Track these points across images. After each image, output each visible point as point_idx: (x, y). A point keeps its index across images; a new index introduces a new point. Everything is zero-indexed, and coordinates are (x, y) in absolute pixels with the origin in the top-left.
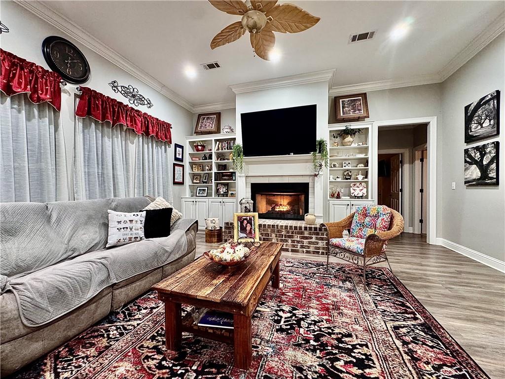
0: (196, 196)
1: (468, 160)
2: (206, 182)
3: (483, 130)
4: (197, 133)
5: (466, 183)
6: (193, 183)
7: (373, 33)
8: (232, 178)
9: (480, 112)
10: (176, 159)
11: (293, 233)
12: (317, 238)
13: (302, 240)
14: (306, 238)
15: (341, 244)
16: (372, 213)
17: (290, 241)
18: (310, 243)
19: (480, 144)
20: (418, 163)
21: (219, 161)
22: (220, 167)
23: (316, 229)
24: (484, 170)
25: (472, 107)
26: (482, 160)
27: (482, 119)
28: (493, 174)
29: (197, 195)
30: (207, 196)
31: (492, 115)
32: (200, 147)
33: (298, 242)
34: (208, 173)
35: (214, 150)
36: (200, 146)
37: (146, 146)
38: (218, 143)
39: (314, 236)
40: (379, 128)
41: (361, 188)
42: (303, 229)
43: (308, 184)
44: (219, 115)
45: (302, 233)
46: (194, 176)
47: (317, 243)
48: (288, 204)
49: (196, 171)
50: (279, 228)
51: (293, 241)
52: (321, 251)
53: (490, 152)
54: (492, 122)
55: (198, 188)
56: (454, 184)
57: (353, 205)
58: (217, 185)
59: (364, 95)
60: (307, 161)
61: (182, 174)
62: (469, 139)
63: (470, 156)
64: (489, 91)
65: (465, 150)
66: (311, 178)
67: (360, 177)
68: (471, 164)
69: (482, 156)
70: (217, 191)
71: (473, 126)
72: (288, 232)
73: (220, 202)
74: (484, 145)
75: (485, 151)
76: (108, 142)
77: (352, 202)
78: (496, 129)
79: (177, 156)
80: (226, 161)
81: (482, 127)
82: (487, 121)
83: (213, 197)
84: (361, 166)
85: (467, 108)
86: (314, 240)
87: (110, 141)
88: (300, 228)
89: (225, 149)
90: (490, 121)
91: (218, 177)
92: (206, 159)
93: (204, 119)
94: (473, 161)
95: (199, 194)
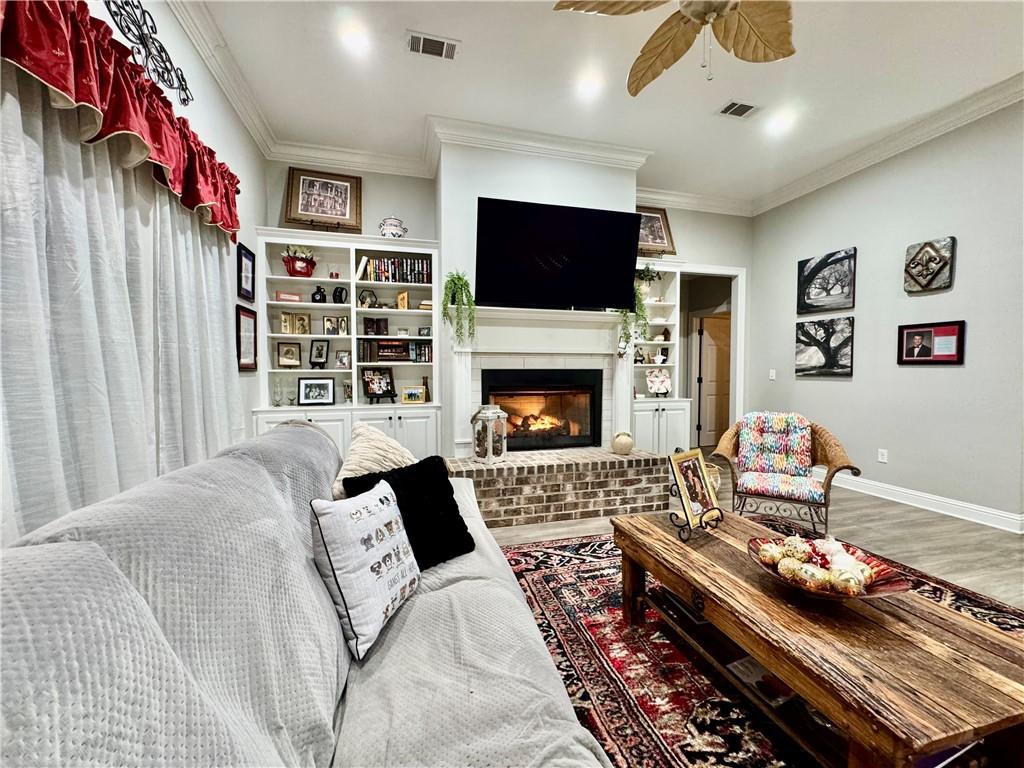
1: (802, 338)
2: (322, 366)
3: (829, 299)
5: (797, 371)
8: (408, 354)
9: (826, 272)
10: (241, 292)
11: (607, 476)
12: (649, 481)
13: (625, 488)
14: (630, 483)
16: (777, 428)
17: (601, 494)
18: (637, 491)
21: (365, 309)
23: (647, 462)
24: (832, 356)
25: (812, 264)
26: (827, 340)
27: (828, 283)
28: (845, 361)
29: (302, 400)
30: (334, 403)
31: (847, 280)
35: (353, 279)
36: (302, 259)
38: (364, 259)
40: (682, 275)
42: (626, 465)
45: (623, 474)
48: (545, 412)
50: (581, 468)
53: (842, 331)
54: (846, 289)
55: (303, 382)
56: (773, 374)
57: (663, 410)
59: (663, 211)
61: (252, 340)
62: (804, 308)
63: (807, 334)
64: (841, 246)
65: (798, 324)
66: (607, 360)
67: (659, 358)
68: (808, 344)
69: (829, 335)
71: (814, 291)
72: (598, 476)
73: (390, 418)
74: (832, 321)
75: (833, 329)
77: (662, 406)
78: (851, 300)
79: (244, 285)
80: (385, 309)
81: (828, 294)
82: (838, 287)
83: (357, 404)
84: (660, 339)
85: (802, 265)
86: (643, 485)
88: (621, 463)
90: (843, 287)
91: (368, 350)
92: (323, 300)
93: (312, 184)
94: (812, 341)
95: (307, 397)
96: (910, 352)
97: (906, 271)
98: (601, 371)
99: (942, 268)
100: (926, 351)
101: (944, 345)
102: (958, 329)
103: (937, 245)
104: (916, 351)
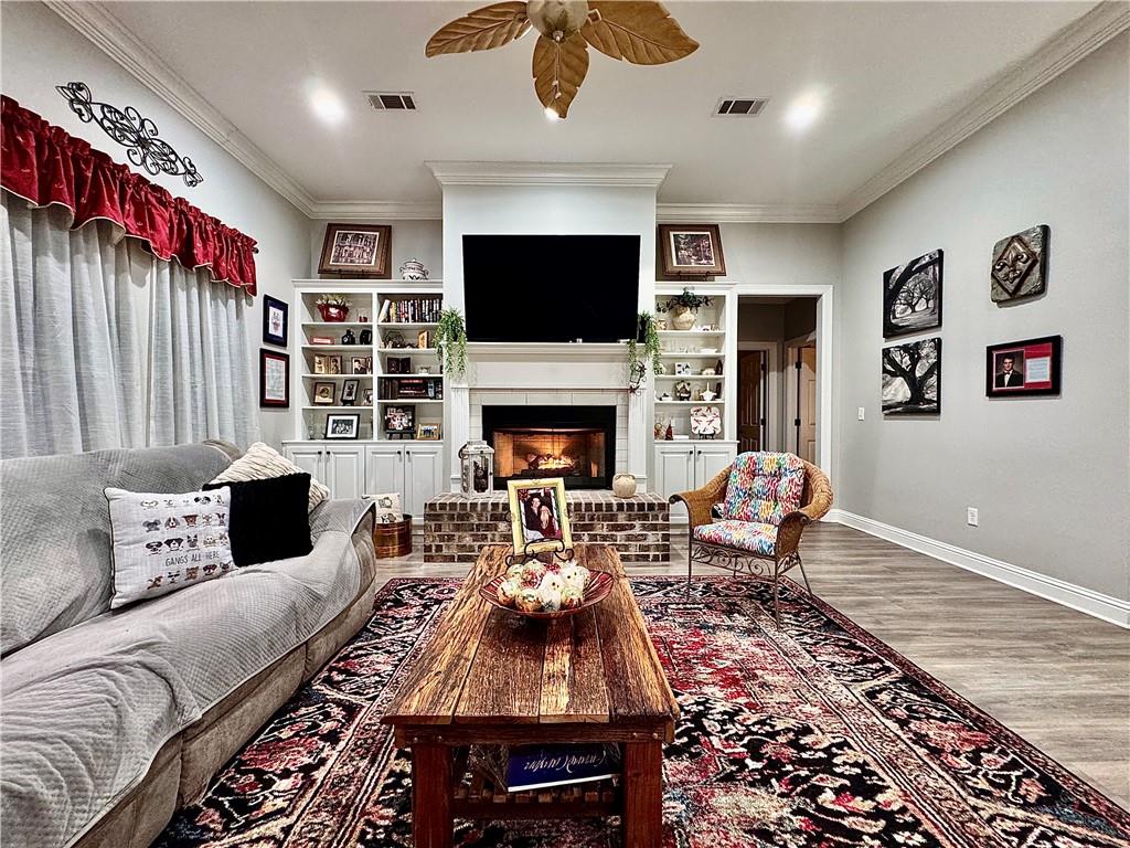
0: (326, 438)
1: (889, 367)
2: (351, 403)
3: (915, 316)
4: (326, 273)
5: (884, 408)
6: (314, 404)
7: (760, 104)
8: (427, 392)
9: (910, 284)
10: (268, 338)
11: (592, 519)
12: (644, 527)
13: (614, 533)
14: (622, 528)
15: (723, 536)
16: (767, 470)
17: (586, 538)
18: (629, 538)
19: (910, 340)
20: (792, 370)
21: (389, 349)
22: (392, 364)
23: (641, 506)
24: (917, 386)
25: (897, 275)
26: (913, 370)
27: (913, 297)
28: (931, 395)
29: (329, 435)
30: (356, 438)
31: (932, 291)
32: (333, 311)
33: (604, 538)
34: (358, 380)
35: (376, 321)
36: (333, 306)
37: (181, 295)
38: (387, 302)
39: (637, 523)
40: (740, 298)
41: (710, 418)
42: (615, 508)
43: (613, 409)
44: (386, 232)
45: (613, 517)
46: (315, 386)
47: (645, 537)
48: (566, 453)
49: (322, 372)
51: (593, 538)
52: (651, 554)
53: (927, 356)
54: (931, 302)
55: (331, 418)
56: (862, 411)
57: (700, 452)
58: (385, 409)
59: (714, 228)
60: (611, 358)
61: (283, 380)
62: (891, 331)
63: (892, 362)
64: (926, 250)
65: (884, 350)
66: (621, 395)
67: (708, 396)
68: (894, 375)
69: (914, 362)
70: (386, 425)
71: (899, 308)
72: (582, 518)
73: (399, 453)
74: (918, 343)
75: (918, 354)
76: (57, 274)
77: (699, 447)
78: (937, 316)
79: (272, 331)
80: (409, 349)
81: (914, 311)
82: (923, 301)
83: (375, 439)
84: (710, 373)
85: (888, 275)
86: (637, 531)
87: (63, 270)
88: (609, 506)
89: (407, 319)
90: (928, 301)
91: (388, 389)
92: (353, 343)
93: (345, 237)
94: (898, 371)
95: (334, 431)
96: (1000, 382)
97: (992, 275)
98: (615, 407)
99: (1031, 268)
100: (1018, 378)
101: (1037, 371)
102: (1052, 347)
103: (1026, 239)
104: (1007, 378)
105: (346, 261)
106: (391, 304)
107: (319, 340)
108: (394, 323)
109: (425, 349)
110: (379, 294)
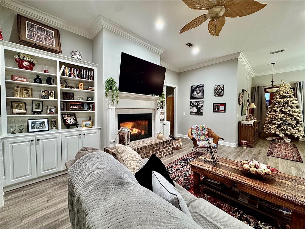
0: (28, 132)
1: (192, 105)
3: (198, 96)
4: (24, 42)
5: (191, 113)
6: (13, 113)
8: (84, 108)
9: (197, 89)
12: (169, 146)
13: (164, 149)
16: (200, 129)
18: (166, 150)
19: (198, 100)
22: (65, 95)
24: (199, 110)
25: (194, 87)
26: (198, 106)
27: (198, 92)
28: (202, 111)
29: (30, 130)
30: (48, 130)
31: (202, 92)
32: (25, 64)
35: (59, 75)
36: (28, 61)
38: (63, 67)
44: (58, 33)
45: (164, 145)
46: (12, 103)
50: (154, 145)
53: (201, 104)
54: (202, 94)
55: (29, 121)
56: (184, 113)
58: (62, 115)
62: (192, 98)
63: (193, 104)
64: (201, 83)
65: (191, 101)
66: (153, 110)
69: (198, 105)
71: (194, 94)
72: (158, 147)
73: (80, 135)
74: (199, 101)
75: (199, 103)
77: (164, 123)
78: (202, 97)
80: (73, 89)
81: (198, 95)
82: (200, 93)
85: (192, 87)
86: (168, 148)
89: (75, 76)
90: (201, 93)
91: (65, 106)
92: (41, 82)
93: (33, 26)
94: (194, 106)
95: (33, 128)
96: (215, 110)
97: (215, 91)
98: (152, 114)
99: (222, 91)
100: (218, 109)
101: (222, 108)
102: (224, 105)
103: (221, 86)
104: (217, 109)
105: (38, 40)
106: (65, 68)
107: (19, 79)
108: (67, 77)
109: (83, 90)
110: (60, 62)
